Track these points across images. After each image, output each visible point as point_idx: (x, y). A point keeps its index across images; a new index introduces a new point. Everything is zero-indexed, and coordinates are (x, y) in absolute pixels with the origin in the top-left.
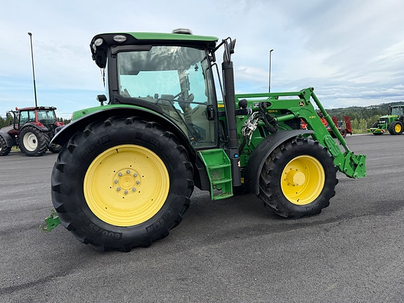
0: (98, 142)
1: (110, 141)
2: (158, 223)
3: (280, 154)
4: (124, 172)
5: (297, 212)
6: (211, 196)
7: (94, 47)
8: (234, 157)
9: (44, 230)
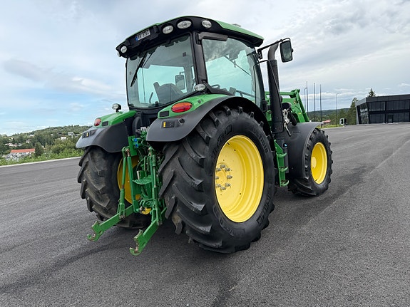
0: (225, 132)
1: (231, 131)
2: (263, 214)
3: (310, 142)
6: (279, 184)
7: (168, 30)
8: (284, 146)
9: (136, 252)
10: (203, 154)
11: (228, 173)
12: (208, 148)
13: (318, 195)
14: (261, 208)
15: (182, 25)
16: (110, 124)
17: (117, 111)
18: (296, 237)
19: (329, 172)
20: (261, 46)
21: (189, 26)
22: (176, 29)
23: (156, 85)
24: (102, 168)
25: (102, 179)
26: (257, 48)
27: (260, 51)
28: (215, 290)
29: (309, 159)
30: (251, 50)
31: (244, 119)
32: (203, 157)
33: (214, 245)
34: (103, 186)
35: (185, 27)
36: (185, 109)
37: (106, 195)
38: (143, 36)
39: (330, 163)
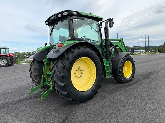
0: (77, 56)
1: (80, 55)
2: (95, 89)
3: (123, 60)
4: (77, 69)
5: (128, 80)
6: (106, 77)
7: (60, 15)
8: (110, 62)
9: (41, 100)
10: (65, 64)
11: (82, 72)
12: (67, 61)
13: (126, 82)
14: (94, 86)
15: (64, 14)
16: (40, 51)
17: (45, 46)
18: (107, 99)
19: (133, 73)
20: (102, 21)
21: (67, 14)
22: (62, 15)
23: (60, 36)
24: (37, 67)
25: (37, 71)
26: (100, 22)
27: (101, 23)
28: (64, 117)
29: (122, 68)
30: (97, 23)
31: (87, 51)
32: (65, 65)
33: (69, 99)
34: (37, 74)
35: (66, 14)
36: (61, 46)
37: (38, 77)
38: (52, 18)
39: (134, 69)
